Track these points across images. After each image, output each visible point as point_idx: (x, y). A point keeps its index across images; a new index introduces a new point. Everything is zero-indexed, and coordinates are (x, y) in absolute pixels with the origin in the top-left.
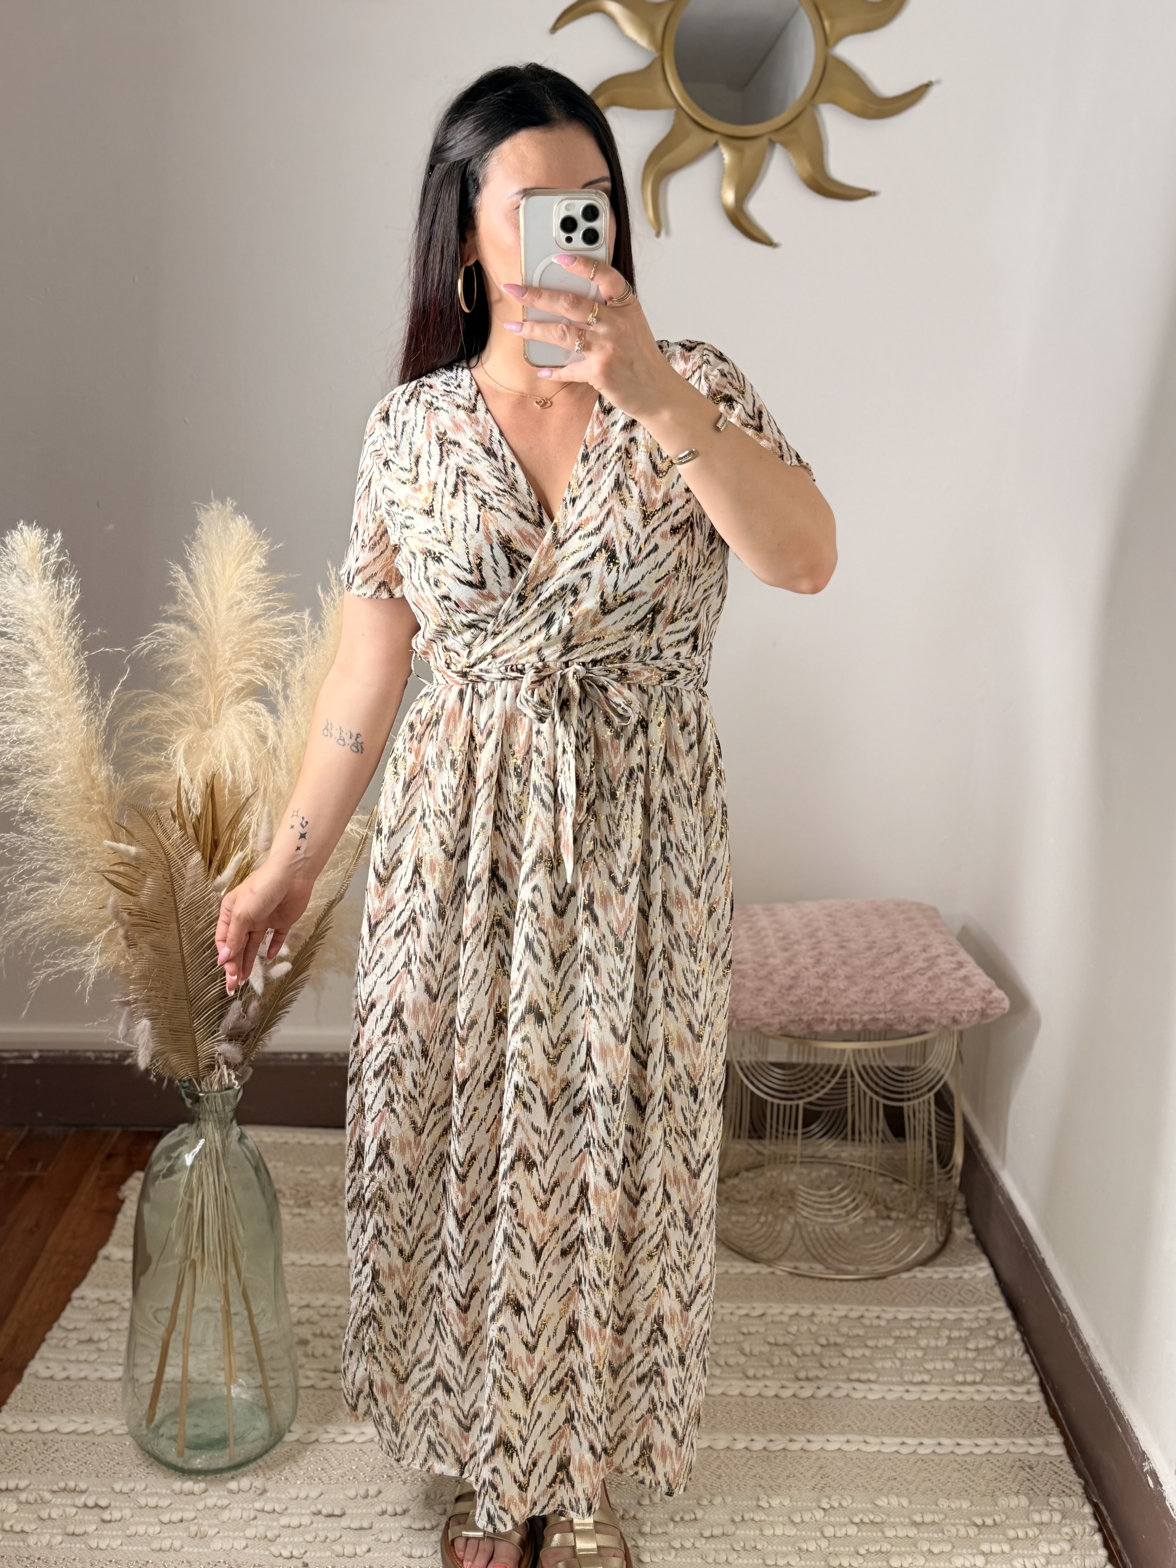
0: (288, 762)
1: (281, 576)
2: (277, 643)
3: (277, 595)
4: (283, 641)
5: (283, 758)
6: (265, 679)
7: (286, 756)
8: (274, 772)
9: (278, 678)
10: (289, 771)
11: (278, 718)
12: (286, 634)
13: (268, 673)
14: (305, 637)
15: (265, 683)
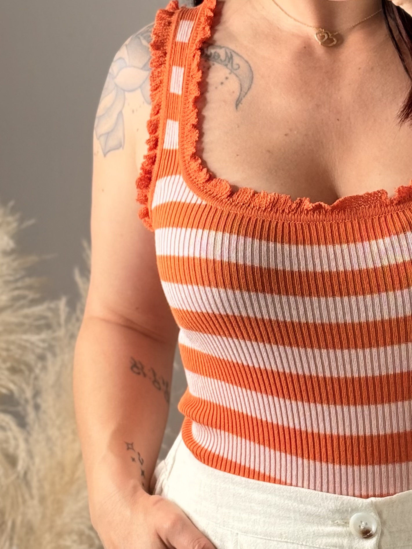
0: (41, 487)
1: (33, 259)
2: (27, 341)
3: (28, 281)
4: (34, 338)
5: (34, 484)
6: (12, 386)
7: (39, 481)
8: (24, 502)
9: (28, 384)
10: (42, 500)
11: (29, 433)
12: (39, 329)
13: (16, 378)
14: (61, 333)
15: (11, 392)
